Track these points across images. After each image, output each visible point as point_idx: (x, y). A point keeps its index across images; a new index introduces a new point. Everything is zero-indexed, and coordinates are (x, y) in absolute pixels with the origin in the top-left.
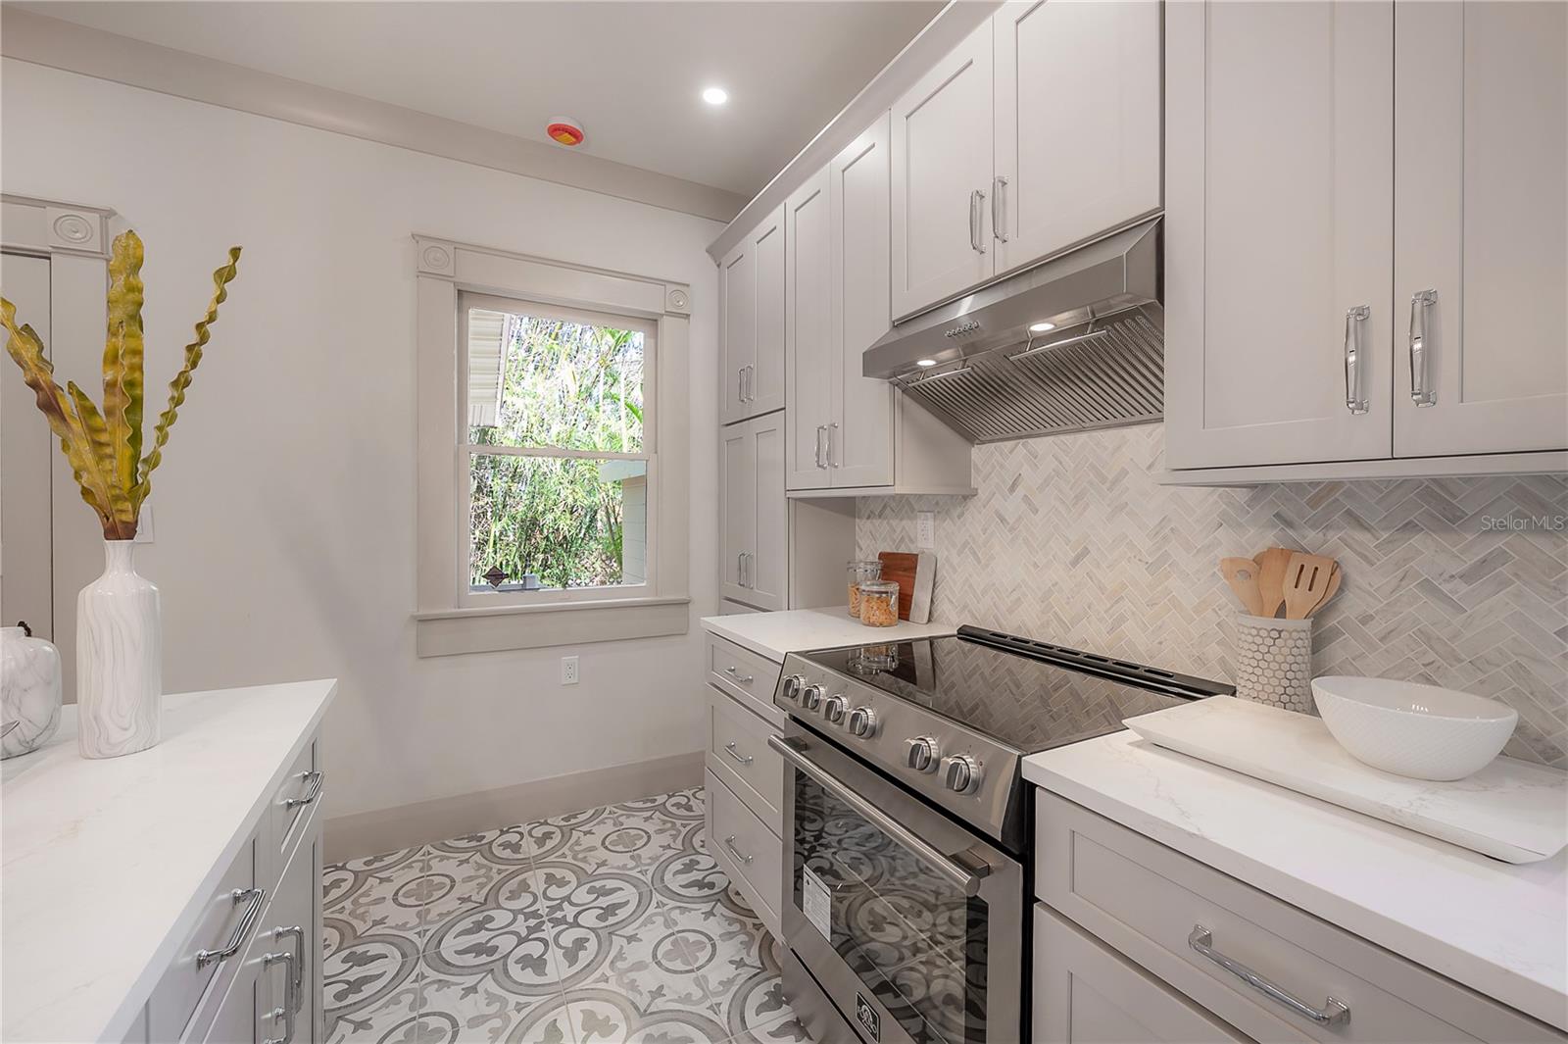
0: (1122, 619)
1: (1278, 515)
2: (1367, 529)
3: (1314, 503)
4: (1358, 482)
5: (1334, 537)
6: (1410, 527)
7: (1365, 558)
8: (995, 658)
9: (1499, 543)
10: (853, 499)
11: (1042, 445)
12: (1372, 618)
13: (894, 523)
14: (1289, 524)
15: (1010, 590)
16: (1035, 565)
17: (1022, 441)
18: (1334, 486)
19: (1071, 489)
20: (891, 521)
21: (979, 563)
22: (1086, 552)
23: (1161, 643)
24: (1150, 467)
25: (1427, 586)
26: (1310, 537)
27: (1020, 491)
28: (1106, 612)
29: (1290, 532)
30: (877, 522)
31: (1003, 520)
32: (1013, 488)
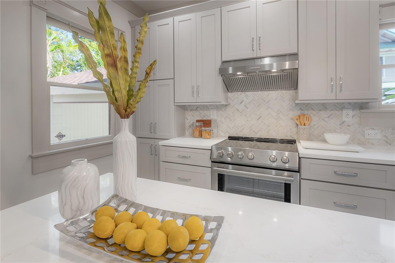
0: (270, 130)
1: (300, 109)
2: (314, 110)
3: (306, 106)
4: (313, 103)
5: (309, 112)
6: (320, 110)
7: (314, 115)
8: (237, 142)
9: (332, 112)
10: (185, 105)
11: (249, 93)
12: (315, 125)
13: (201, 112)
14: (302, 110)
15: (241, 127)
16: (248, 120)
17: (243, 92)
18: (309, 104)
19: (257, 103)
20: (200, 111)
21: (231, 120)
22: (261, 117)
23: (278, 134)
24: (275, 99)
25: (323, 119)
26: (306, 112)
27: (243, 104)
28: (266, 129)
29: (303, 112)
30: (195, 112)
31: (238, 110)
32: (241, 103)
